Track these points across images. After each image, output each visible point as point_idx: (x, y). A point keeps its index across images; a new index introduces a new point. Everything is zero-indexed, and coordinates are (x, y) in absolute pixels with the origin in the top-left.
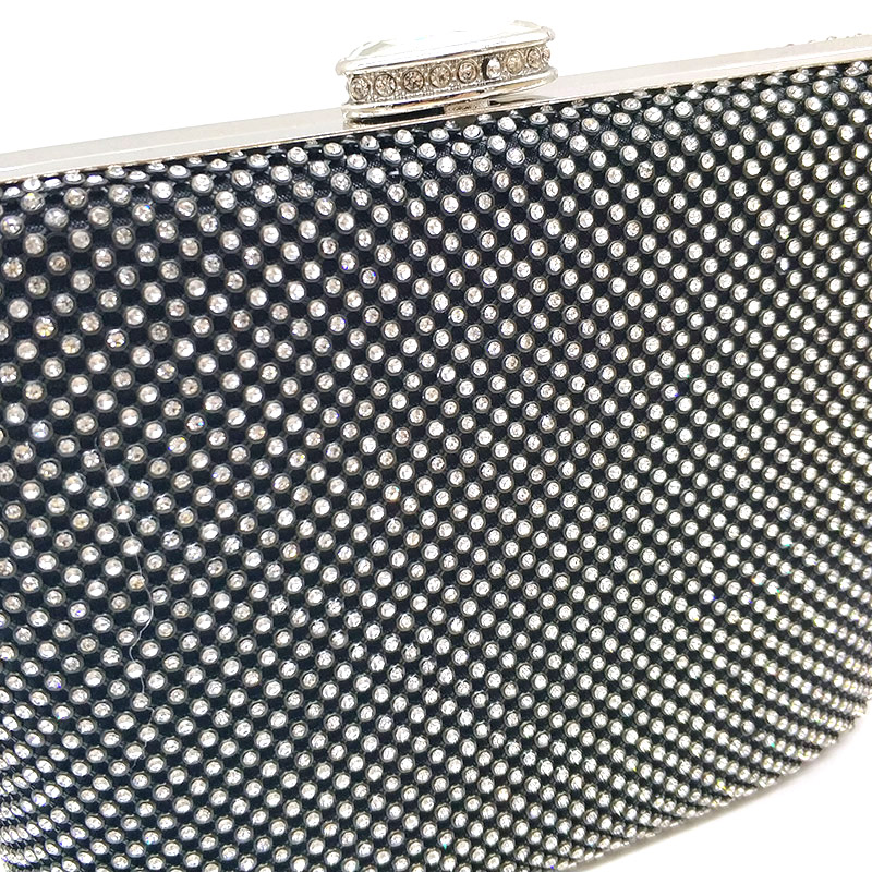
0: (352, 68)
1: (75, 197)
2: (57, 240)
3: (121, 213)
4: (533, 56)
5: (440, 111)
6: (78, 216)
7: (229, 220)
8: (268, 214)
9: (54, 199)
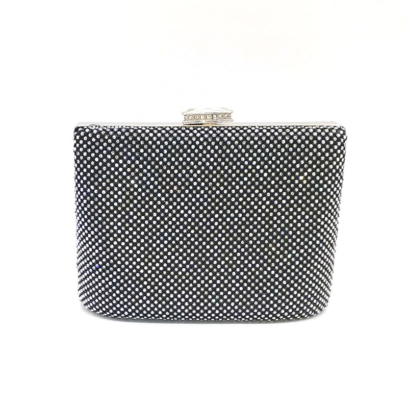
0: (185, 114)
1: (132, 131)
2: (119, 138)
3: (131, 134)
4: (227, 116)
5: (202, 124)
6: (123, 134)
7: (151, 139)
8: (159, 139)
9: (120, 130)
